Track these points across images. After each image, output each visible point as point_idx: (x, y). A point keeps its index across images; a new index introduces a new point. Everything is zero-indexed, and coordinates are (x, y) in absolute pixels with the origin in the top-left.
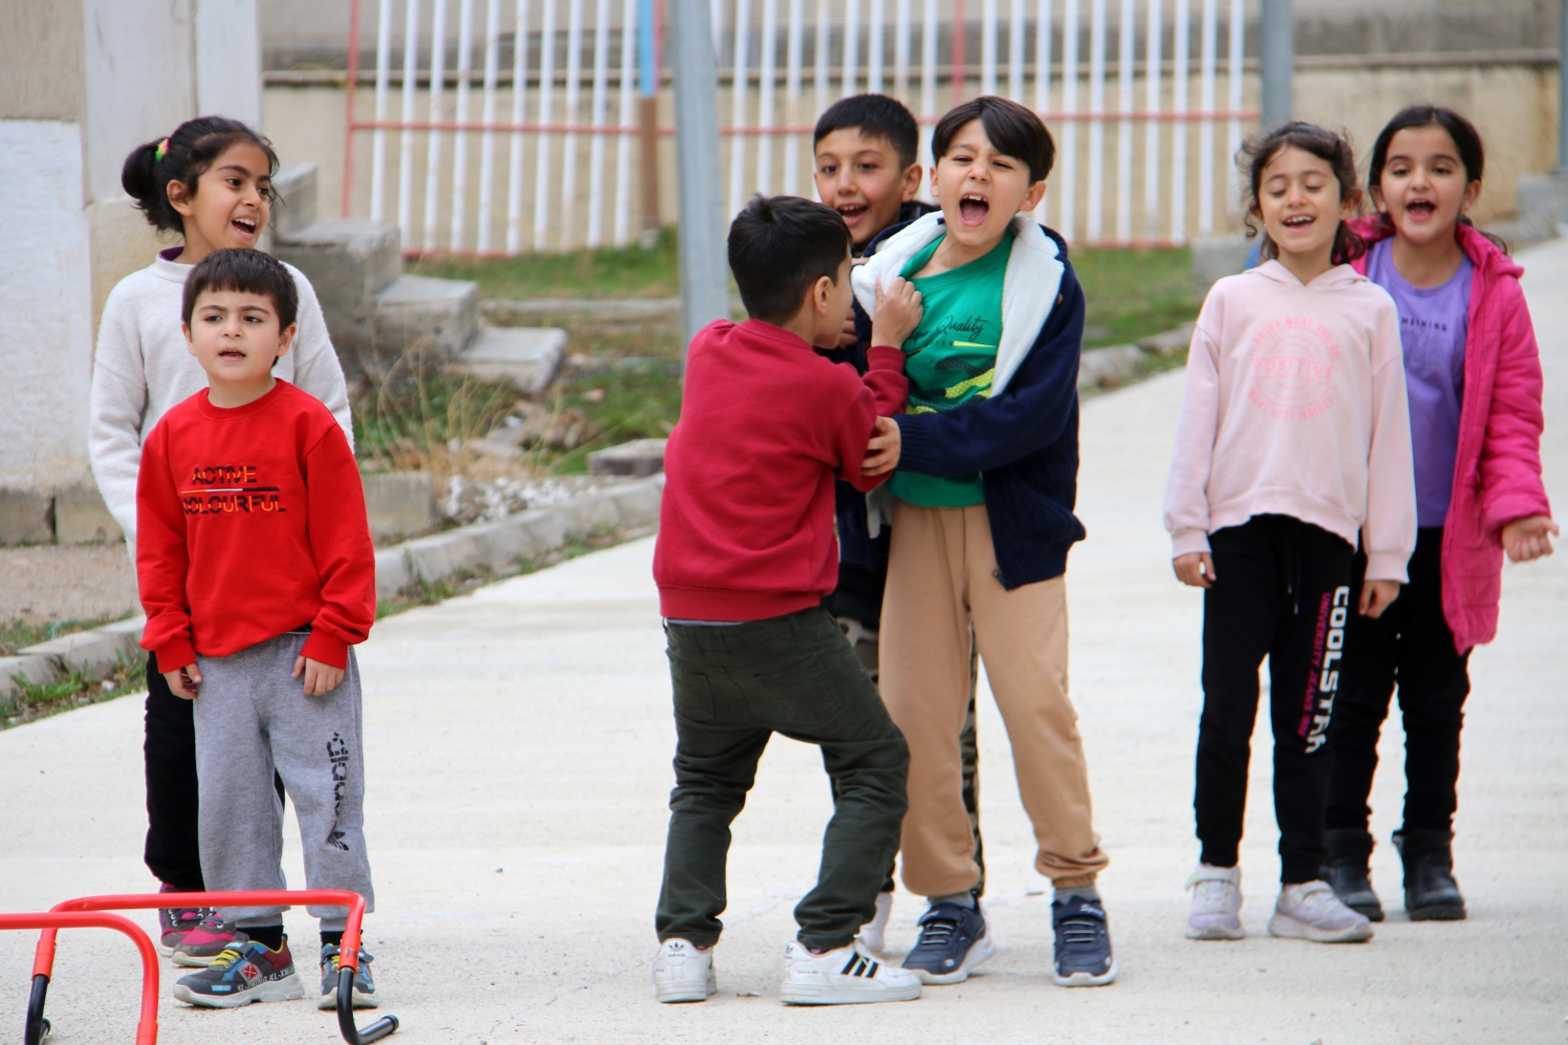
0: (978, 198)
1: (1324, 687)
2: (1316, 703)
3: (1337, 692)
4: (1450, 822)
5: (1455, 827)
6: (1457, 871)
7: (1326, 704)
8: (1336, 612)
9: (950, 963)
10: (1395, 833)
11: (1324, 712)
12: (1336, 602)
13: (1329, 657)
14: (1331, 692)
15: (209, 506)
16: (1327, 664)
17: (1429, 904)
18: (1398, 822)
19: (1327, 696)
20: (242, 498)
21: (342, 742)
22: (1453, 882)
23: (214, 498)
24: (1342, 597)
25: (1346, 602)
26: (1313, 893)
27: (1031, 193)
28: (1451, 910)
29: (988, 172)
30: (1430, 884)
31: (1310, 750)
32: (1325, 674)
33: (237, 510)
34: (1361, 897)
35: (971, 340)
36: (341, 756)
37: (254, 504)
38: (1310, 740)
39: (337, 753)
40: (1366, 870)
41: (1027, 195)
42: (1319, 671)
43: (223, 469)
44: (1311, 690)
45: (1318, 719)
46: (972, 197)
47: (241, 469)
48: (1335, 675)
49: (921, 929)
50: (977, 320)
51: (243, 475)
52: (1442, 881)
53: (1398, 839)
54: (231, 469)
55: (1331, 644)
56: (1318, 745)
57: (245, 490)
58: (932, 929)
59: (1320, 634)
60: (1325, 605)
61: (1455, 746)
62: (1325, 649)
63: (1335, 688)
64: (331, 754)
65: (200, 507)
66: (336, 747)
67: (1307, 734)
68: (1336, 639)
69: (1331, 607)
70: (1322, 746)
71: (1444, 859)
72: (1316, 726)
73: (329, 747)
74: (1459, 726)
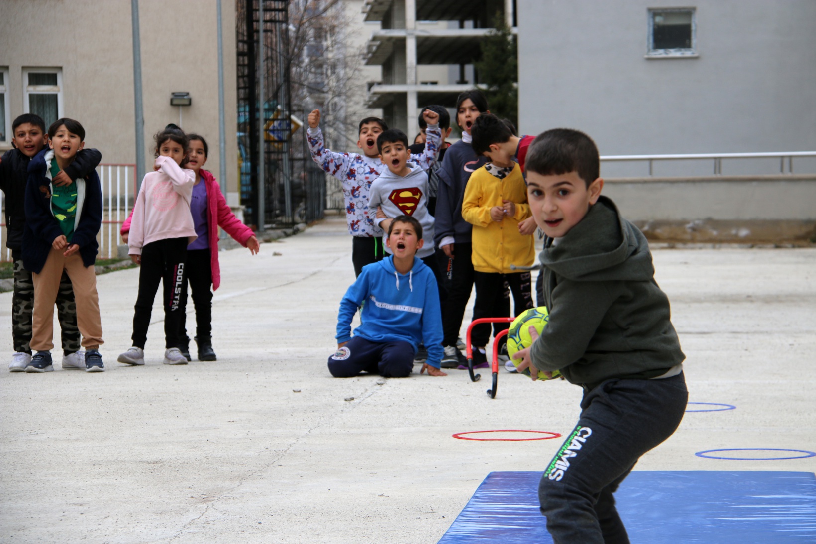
1: (176, 292)
2: (174, 297)
3: (180, 294)
4: (210, 333)
5: (211, 335)
6: (213, 347)
7: (177, 297)
8: (179, 270)
10: (195, 338)
11: (176, 299)
12: (179, 267)
13: (177, 283)
14: (179, 293)
16: (177, 285)
17: (207, 356)
18: (195, 335)
19: (177, 295)
22: (213, 350)
24: (181, 266)
25: (183, 268)
26: (172, 351)
28: (212, 358)
29: (69, 139)
30: (206, 351)
31: (173, 310)
32: (176, 288)
34: (186, 354)
38: (173, 307)
40: (188, 348)
42: (175, 287)
44: (172, 293)
45: (174, 301)
48: (180, 289)
52: (210, 350)
53: (196, 339)
55: (178, 280)
56: (175, 308)
59: (175, 277)
60: (176, 268)
61: (210, 312)
62: (176, 281)
63: (180, 292)
67: (172, 306)
68: (179, 278)
69: (178, 269)
70: (176, 309)
71: (209, 344)
72: (174, 303)
74: (211, 307)
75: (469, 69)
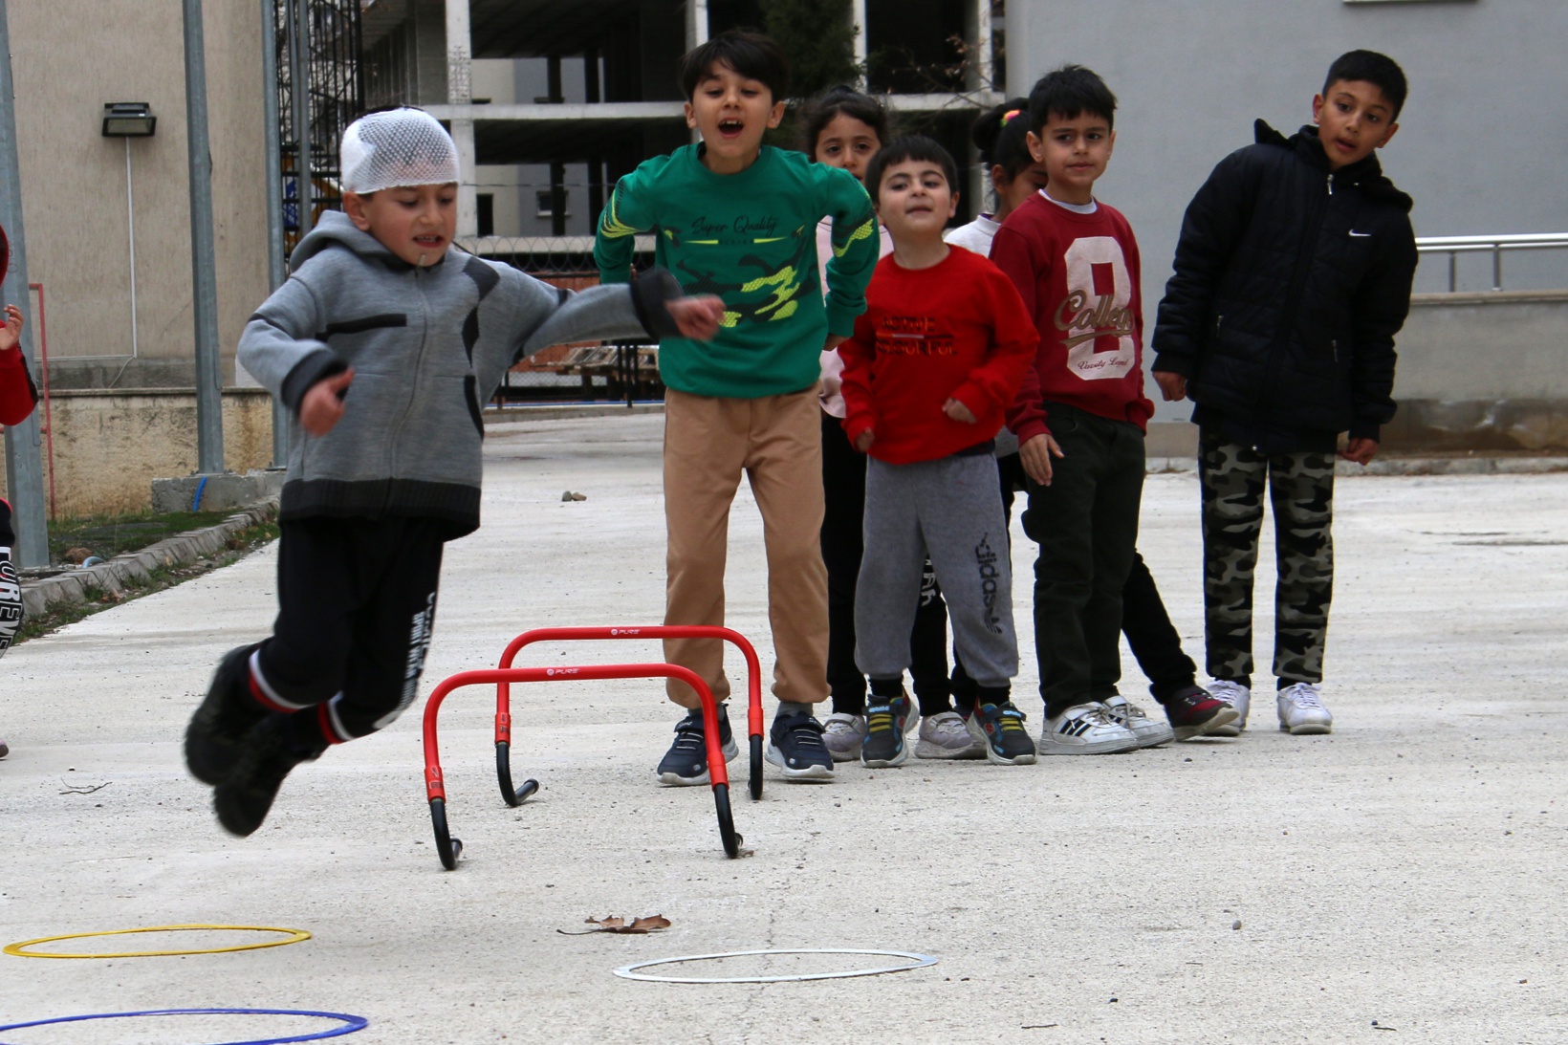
0: (735, 122)
9: (697, 767)
15: (895, 348)
20: (923, 344)
21: (988, 547)
23: (899, 342)
27: (774, 112)
29: (739, 100)
33: (918, 352)
35: (767, 237)
36: (986, 558)
37: (932, 349)
39: (983, 556)
41: (771, 115)
43: (907, 319)
46: (729, 122)
47: (923, 320)
49: (677, 733)
50: (770, 219)
51: (924, 325)
54: (914, 320)
57: (926, 337)
58: (685, 736)
64: (978, 556)
65: (888, 348)
66: (983, 551)
73: (977, 550)
75: (573, 69)
